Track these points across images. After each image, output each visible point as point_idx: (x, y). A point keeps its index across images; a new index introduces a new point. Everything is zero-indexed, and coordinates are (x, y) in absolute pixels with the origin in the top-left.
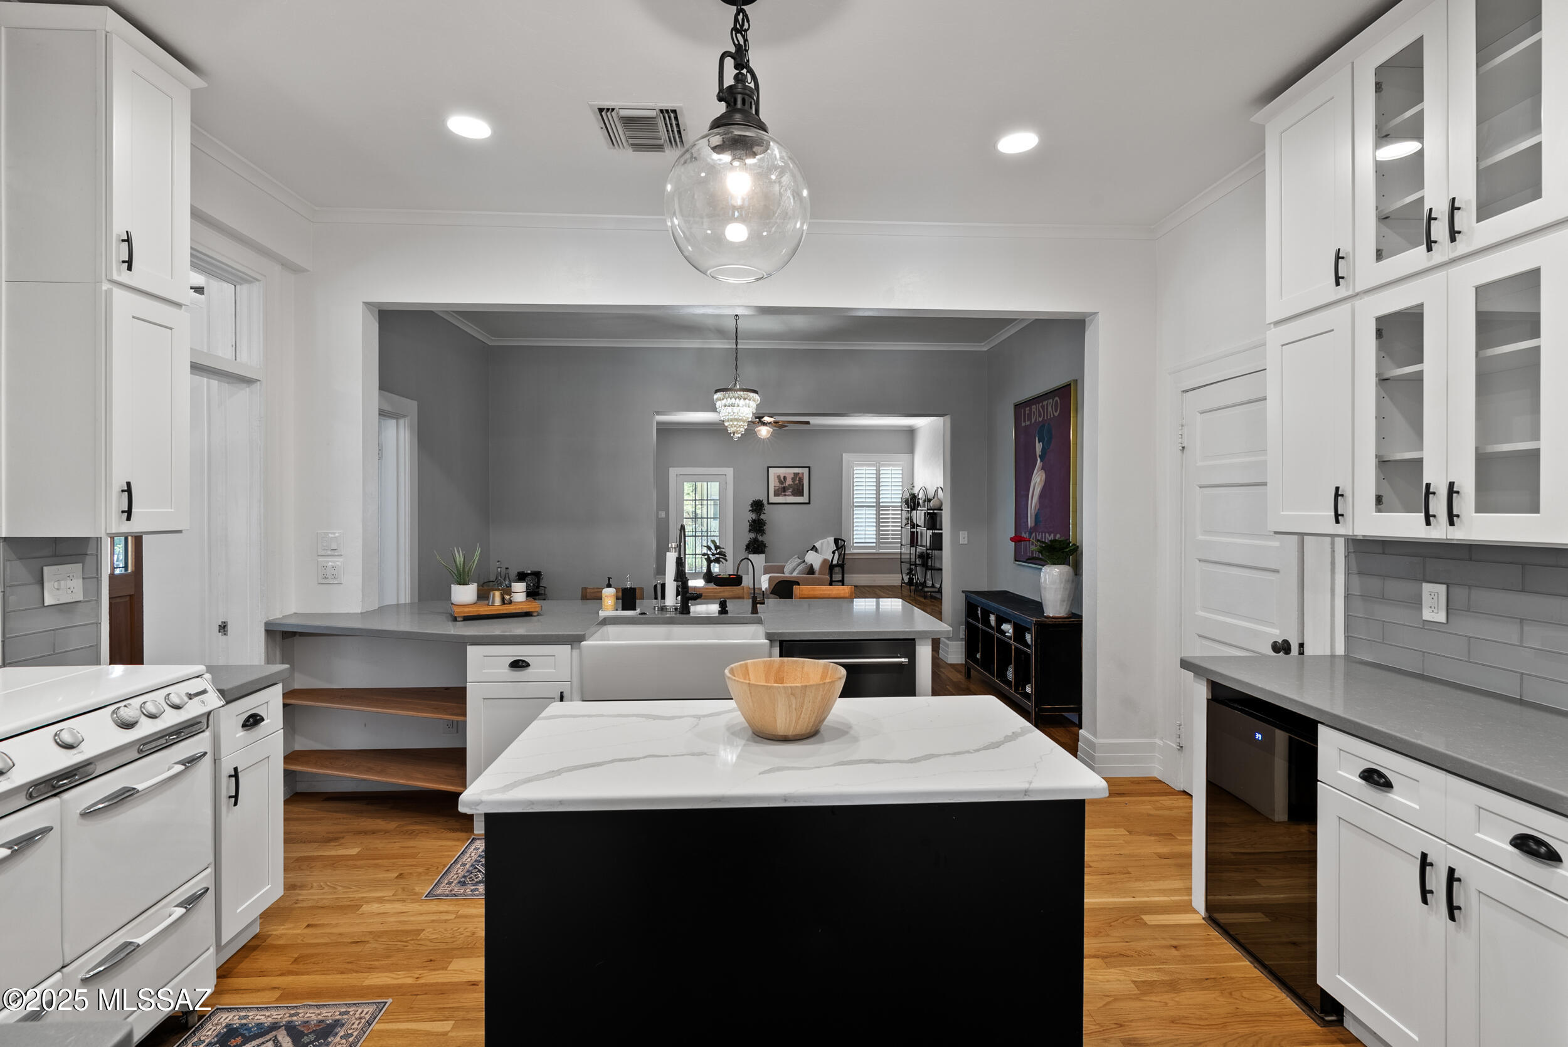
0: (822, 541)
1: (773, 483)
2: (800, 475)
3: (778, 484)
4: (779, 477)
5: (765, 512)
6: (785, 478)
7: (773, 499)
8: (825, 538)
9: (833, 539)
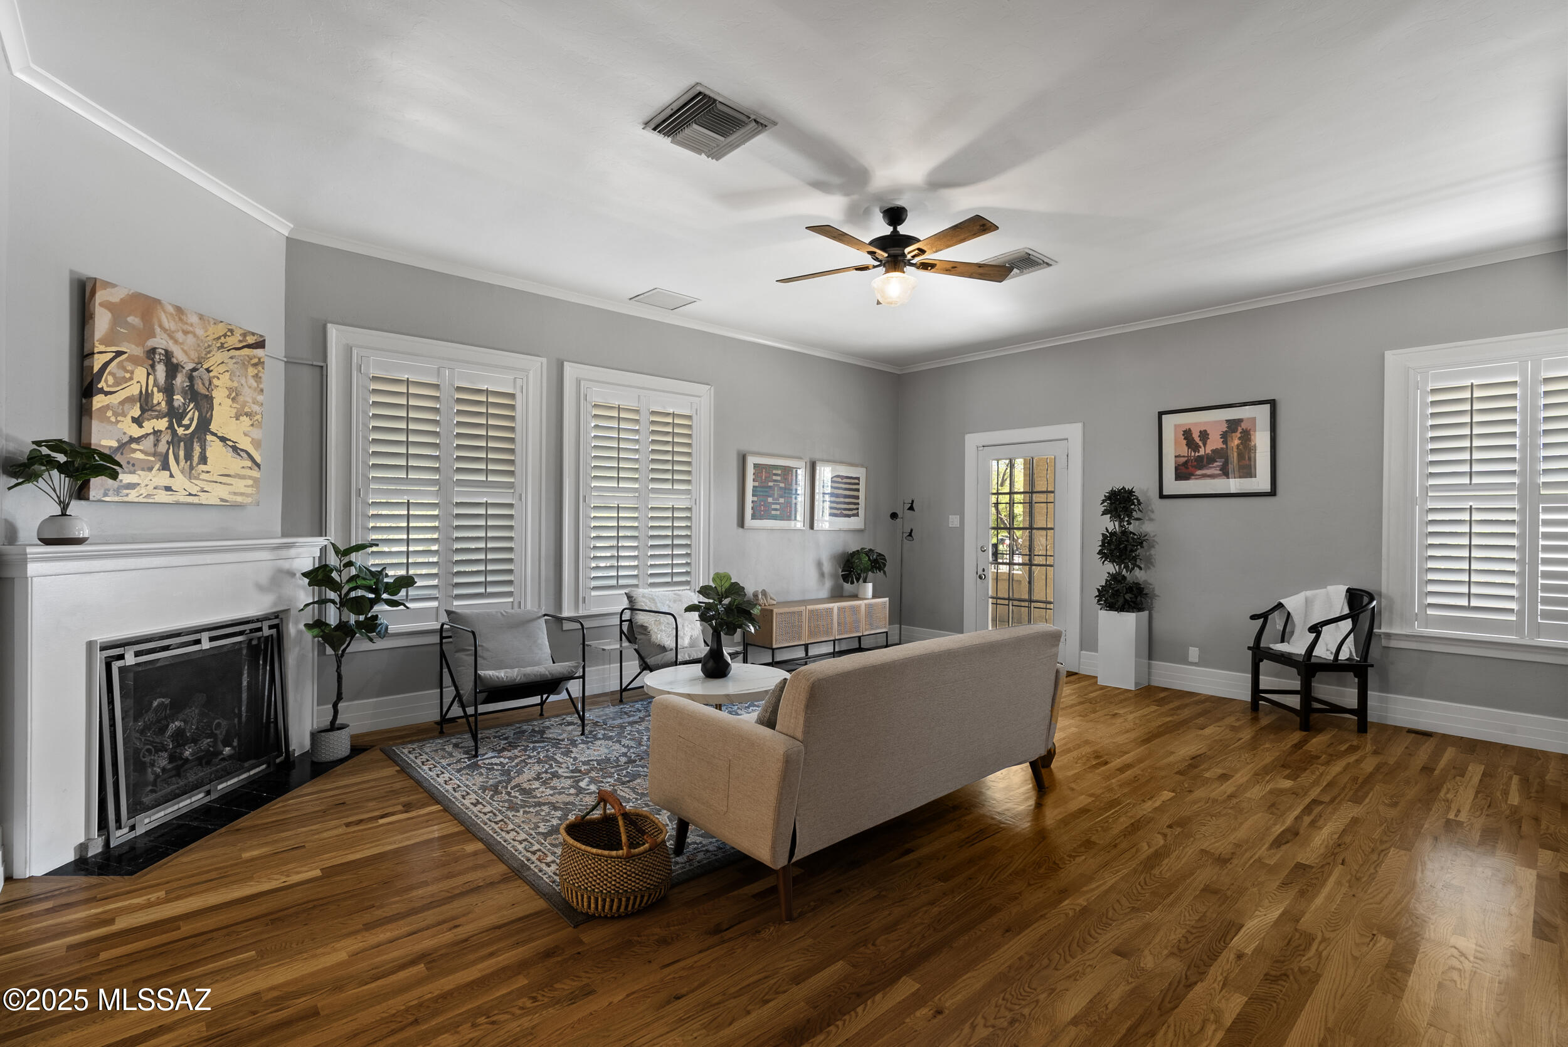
0: (1309, 593)
1: (1173, 449)
2: (1244, 425)
3: (1184, 450)
4: (1187, 434)
5: (1153, 516)
6: (1204, 435)
7: (1172, 486)
8: (1322, 584)
9: (1343, 589)
